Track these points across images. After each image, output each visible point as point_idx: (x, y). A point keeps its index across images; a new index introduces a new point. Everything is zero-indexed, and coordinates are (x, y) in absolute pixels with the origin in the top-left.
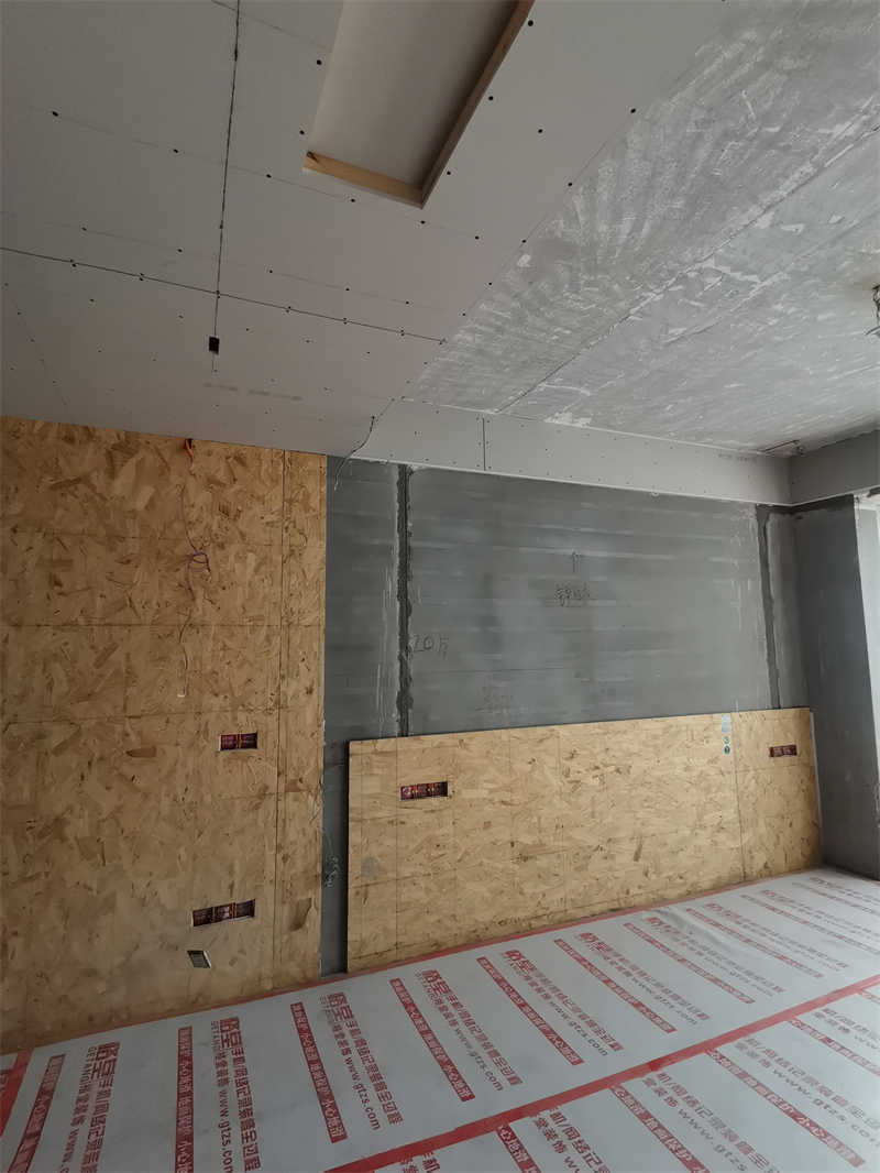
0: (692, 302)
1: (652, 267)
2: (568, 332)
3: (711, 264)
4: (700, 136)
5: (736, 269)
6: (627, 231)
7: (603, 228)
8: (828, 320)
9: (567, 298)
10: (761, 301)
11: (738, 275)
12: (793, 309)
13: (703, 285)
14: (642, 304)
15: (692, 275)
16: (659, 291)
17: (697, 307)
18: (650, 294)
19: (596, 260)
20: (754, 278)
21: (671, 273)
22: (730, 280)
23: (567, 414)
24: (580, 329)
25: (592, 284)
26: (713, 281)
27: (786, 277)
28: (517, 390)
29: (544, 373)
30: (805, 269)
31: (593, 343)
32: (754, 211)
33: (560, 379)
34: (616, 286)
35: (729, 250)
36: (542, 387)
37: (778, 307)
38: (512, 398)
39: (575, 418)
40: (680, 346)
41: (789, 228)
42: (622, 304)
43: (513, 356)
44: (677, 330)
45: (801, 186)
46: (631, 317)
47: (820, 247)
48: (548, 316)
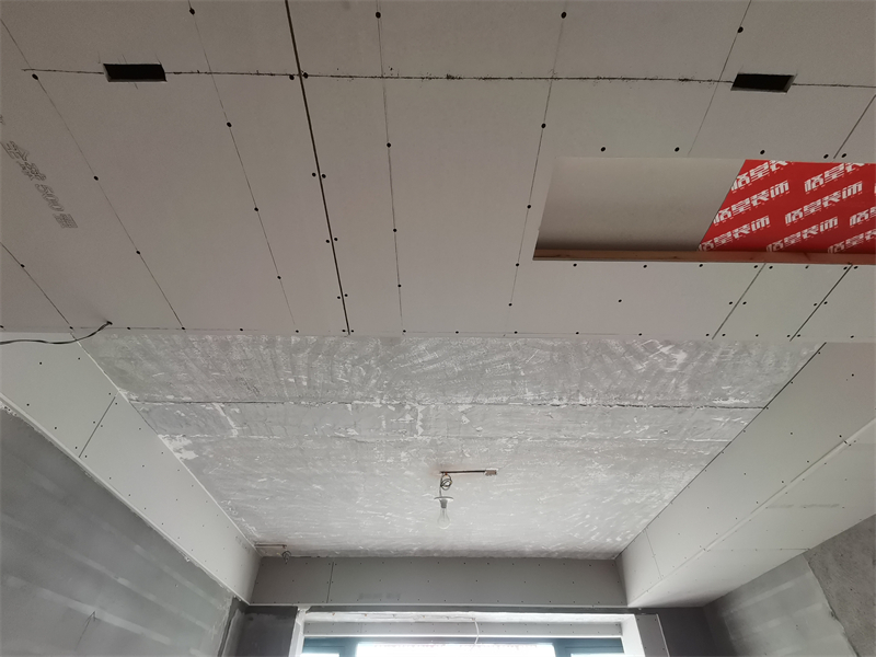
0: (384, 422)
1: (403, 387)
2: (305, 384)
3: (420, 408)
4: (509, 350)
5: (422, 421)
6: (426, 359)
7: (422, 347)
8: (408, 476)
9: (344, 364)
10: (402, 446)
11: (420, 423)
12: (406, 460)
13: (403, 416)
14: (367, 402)
15: (407, 407)
16: (384, 402)
17: (381, 426)
18: (378, 401)
19: (392, 358)
20: (421, 431)
21: (404, 397)
22: (412, 423)
23: (187, 442)
24: (315, 388)
25: (368, 368)
26: (408, 418)
27: (428, 441)
28: (189, 394)
29: (237, 397)
30: (439, 442)
31: (303, 403)
32: (469, 400)
33: (237, 410)
34: (374, 381)
35: (436, 409)
36: (214, 406)
37: (403, 454)
38: (171, 397)
39: (187, 448)
40: (337, 443)
41: (464, 418)
42: (359, 393)
43: (241, 368)
44: (352, 432)
45: (495, 404)
46: (349, 405)
47: (457, 437)
48: (316, 364)
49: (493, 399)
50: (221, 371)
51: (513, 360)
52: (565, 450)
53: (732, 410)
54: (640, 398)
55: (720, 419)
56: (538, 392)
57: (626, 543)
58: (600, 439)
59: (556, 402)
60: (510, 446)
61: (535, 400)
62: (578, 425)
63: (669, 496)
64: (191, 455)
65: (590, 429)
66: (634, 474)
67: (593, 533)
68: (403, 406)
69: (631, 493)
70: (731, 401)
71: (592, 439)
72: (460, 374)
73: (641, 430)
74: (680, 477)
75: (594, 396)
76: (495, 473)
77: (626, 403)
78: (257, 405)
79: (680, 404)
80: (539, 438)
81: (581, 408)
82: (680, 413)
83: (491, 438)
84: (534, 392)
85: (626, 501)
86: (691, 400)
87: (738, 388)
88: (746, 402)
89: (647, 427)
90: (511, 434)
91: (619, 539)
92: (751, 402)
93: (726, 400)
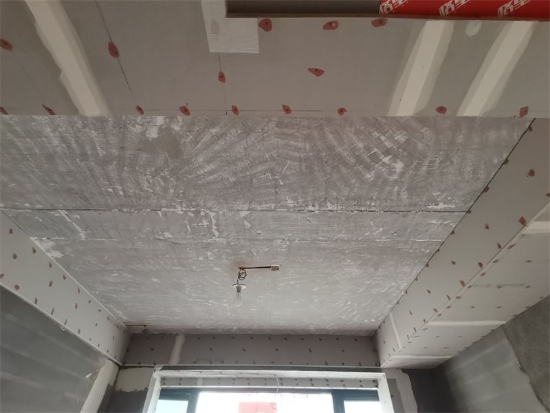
0: (188, 226)
2: (121, 193)
4: (267, 161)
5: (216, 225)
6: (206, 170)
7: (201, 159)
8: (216, 271)
10: (207, 247)
11: (214, 227)
12: (212, 258)
13: (201, 221)
14: (171, 210)
15: (202, 213)
16: (184, 209)
17: (187, 230)
18: (179, 208)
20: (217, 234)
22: (209, 228)
23: (52, 244)
24: (130, 196)
25: (164, 179)
26: (205, 223)
27: (225, 242)
28: (39, 203)
29: (74, 205)
30: (233, 244)
31: (125, 210)
32: (246, 207)
33: (78, 217)
34: (172, 191)
35: (224, 215)
36: (60, 214)
37: (209, 254)
38: (27, 205)
39: (54, 248)
40: (160, 244)
41: (246, 223)
42: (163, 201)
43: (69, 179)
44: (168, 235)
45: (265, 210)
46: (159, 212)
47: (245, 239)
48: (125, 175)
49: (264, 206)
50: (55, 182)
51: (271, 170)
52: (324, 249)
53: (442, 214)
54: (373, 204)
55: (434, 222)
56: (295, 199)
57: (379, 323)
58: (348, 240)
59: (311, 208)
60: (284, 246)
61: (295, 207)
62: (330, 228)
63: (403, 286)
64: (58, 255)
65: (340, 232)
66: (377, 269)
67: (355, 316)
68: (199, 212)
69: (377, 284)
70: (441, 206)
71: (343, 240)
72: (235, 184)
73: (377, 232)
74: (410, 271)
75: (338, 203)
76: (277, 268)
77: (363, 209)
78: (92, 212)
79: (403, 209)
80: (304, 240)
81: (330, 214)
82: (404, 216)
83: (269, 240)
84: (293, 200)
85: (375, 291)
86: (410, 205)
87: (445, 194)
88: (453, 206)
89: (381, 229)
90: (283, 236)
91: (373, 320)
92: (457, 207)
93: (437, 205)
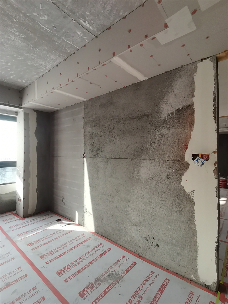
53: (85, 30)
55: (79, 33)
57: (27, 84)
63: (49, 67)
66: (35, 48)
67: (12, 75)
69: (33, 59)
70: (86, 24)
73: (43, 18)
74: (55, 59)
79: (66, 11)
82: (64, 17)
85: (30, 63)
86: (71, 11)
87: (92, 17)
88: (91, 29)
89: (46, 18)
91: (24, 81)
92: (93, 30)
93: (85, 22)
